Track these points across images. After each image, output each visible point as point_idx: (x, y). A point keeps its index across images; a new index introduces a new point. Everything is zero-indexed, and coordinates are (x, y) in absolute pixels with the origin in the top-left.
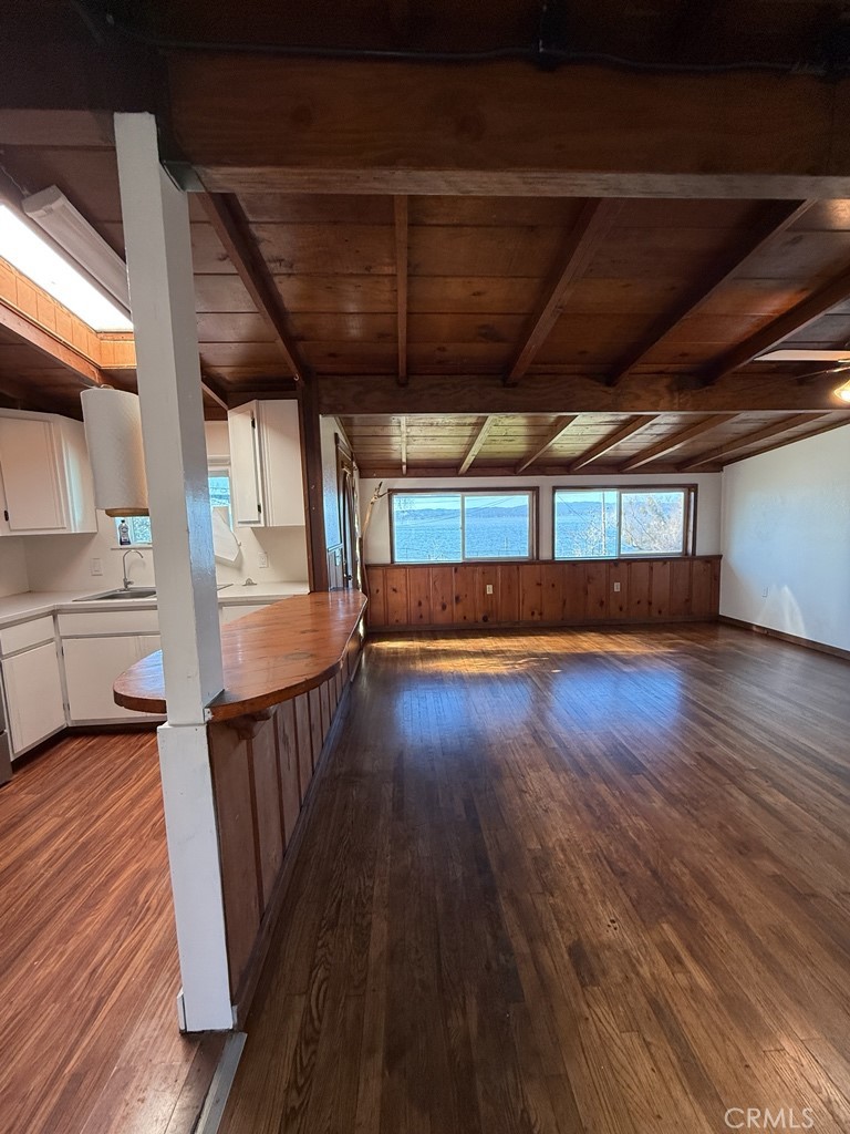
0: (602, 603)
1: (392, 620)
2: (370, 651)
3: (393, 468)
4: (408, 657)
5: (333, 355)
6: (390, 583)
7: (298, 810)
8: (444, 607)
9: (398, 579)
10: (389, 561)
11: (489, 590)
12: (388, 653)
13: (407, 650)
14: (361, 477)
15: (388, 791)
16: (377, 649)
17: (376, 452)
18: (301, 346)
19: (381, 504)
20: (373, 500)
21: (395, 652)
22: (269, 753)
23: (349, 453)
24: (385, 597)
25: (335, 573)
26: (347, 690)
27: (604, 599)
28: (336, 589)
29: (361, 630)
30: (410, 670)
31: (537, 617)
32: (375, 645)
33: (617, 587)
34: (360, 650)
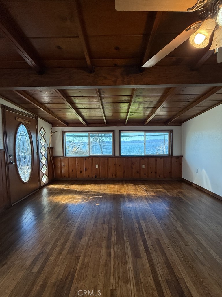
0: (138, 172)
8: (81, 172)
9: (65, 162)
10: (62, 155)
11: (97, 166)
20: (51, 134)
24: (61, 168)
27: (139, 171)
31: (114, 176)
33: (143, 166)
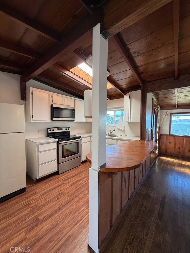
1: (168, 151)
2: (159, 159)
3: (173, 107)
4: (173, 164)
5: (152, 75)
6: (168, 140)
7: (128, 200)
8: (189, 151)
9: (171, 140)
10: (168, 134)
12: (165, 161)
13: (172, 162)
14: (161, 110)
15: (158, 207)
16: (162, 159)
17: (167, 102)
18: (142, 75)
19: (167, 117)
20: (164, 116)
21: (168, 161)
22: (119, 182)
23: (157, 103)
24: (166, 144)
25: (148, 136)
26: (150, 169)
28: (149, 140)
29: (157, 152)
30: (172, 169)
32: (161, 157)
34: (156, 158)
